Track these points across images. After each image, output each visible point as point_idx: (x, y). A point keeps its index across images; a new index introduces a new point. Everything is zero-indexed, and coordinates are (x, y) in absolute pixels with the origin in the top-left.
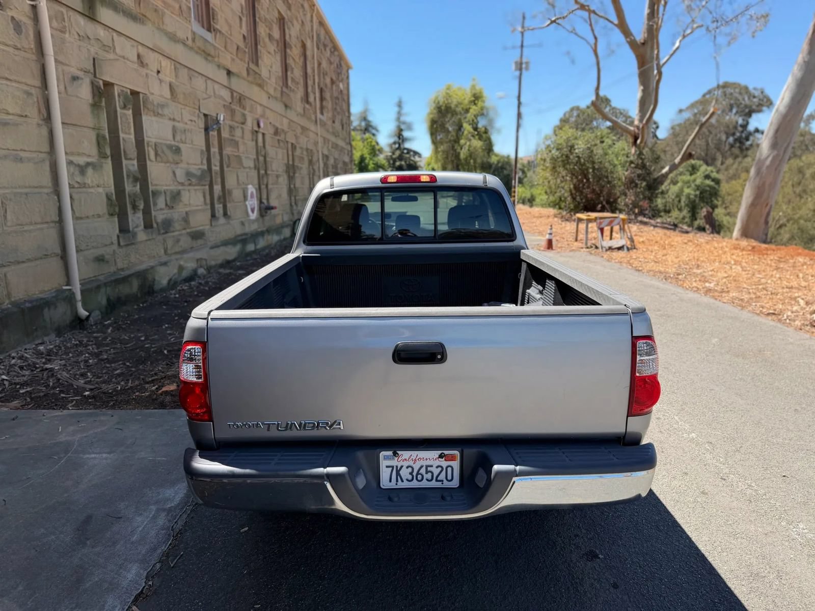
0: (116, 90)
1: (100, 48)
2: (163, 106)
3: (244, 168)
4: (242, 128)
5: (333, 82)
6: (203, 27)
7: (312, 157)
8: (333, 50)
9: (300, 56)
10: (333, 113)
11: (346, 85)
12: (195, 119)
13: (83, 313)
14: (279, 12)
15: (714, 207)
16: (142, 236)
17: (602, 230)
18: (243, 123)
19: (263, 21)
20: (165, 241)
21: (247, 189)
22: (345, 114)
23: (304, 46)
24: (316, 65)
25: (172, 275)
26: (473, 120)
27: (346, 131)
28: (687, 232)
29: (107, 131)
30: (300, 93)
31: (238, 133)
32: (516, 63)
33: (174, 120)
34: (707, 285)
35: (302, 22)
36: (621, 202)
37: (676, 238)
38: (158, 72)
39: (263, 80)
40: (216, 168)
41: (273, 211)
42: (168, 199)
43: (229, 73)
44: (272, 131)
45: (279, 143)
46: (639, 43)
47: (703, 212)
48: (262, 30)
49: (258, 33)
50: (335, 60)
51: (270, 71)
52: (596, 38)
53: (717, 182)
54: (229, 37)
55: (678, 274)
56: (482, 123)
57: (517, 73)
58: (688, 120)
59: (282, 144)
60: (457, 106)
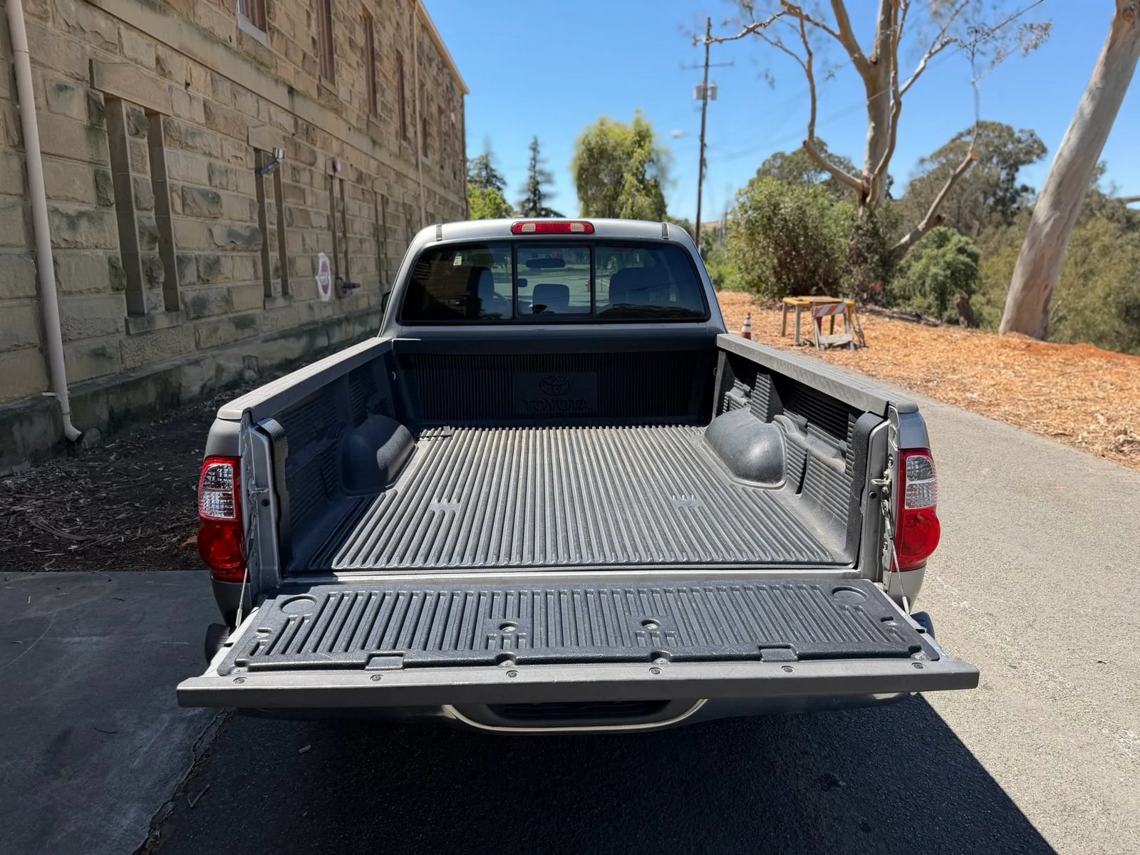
0: (125, 108)
1: (100, 46)
2: (193, 134)
3: (313, 227)
4: (310, 170)
5: (441, 111)
6: (254, 23)
7: (411, 215)
8: (440, 66)
9: (395, 72)
10: (441, 155)
11: (459, 116)
12: (242, 155)
13: (73, 432)
14: (365, 9)
15: (971, 292)
16: (162, 321)
17: (819, 320)
18: (312, 164)
19: (342, 19)
20: (196, 329)
21: (317, 257)
22: (458, 157)
23: (400, 59)
24: (417, 86)
25: (206, 380)
26: (637, 169)
27: (460, 181)
28: (935, 326)
29: (110, 167)
30: (394, 125)
31: (305, 177)
32: (698, 88)
33: (210, 155)
34: (968, 395)
35: (398, 24)
36: (844, 282)
37: (922, 333)
38: (188, 85)
39: (341, 103)
40: (272, 227)
41: (355, 290)
42: (201, 269)
43: (291, 91)
44: (352, 176)
45: (363, 193)
46: (869, 62)
47: (956, 299)
48: (339, 32)
49: (334, 36)
50: (444, 80)
51: (351, 91)
52: (810, 54)
53: (974, 257)
54: (292, 39)
55: (928, 381)
56: (650, 174)
57: (701, 102)
58: (934, 172)
59: (367, 196)
60: (615, 149)
